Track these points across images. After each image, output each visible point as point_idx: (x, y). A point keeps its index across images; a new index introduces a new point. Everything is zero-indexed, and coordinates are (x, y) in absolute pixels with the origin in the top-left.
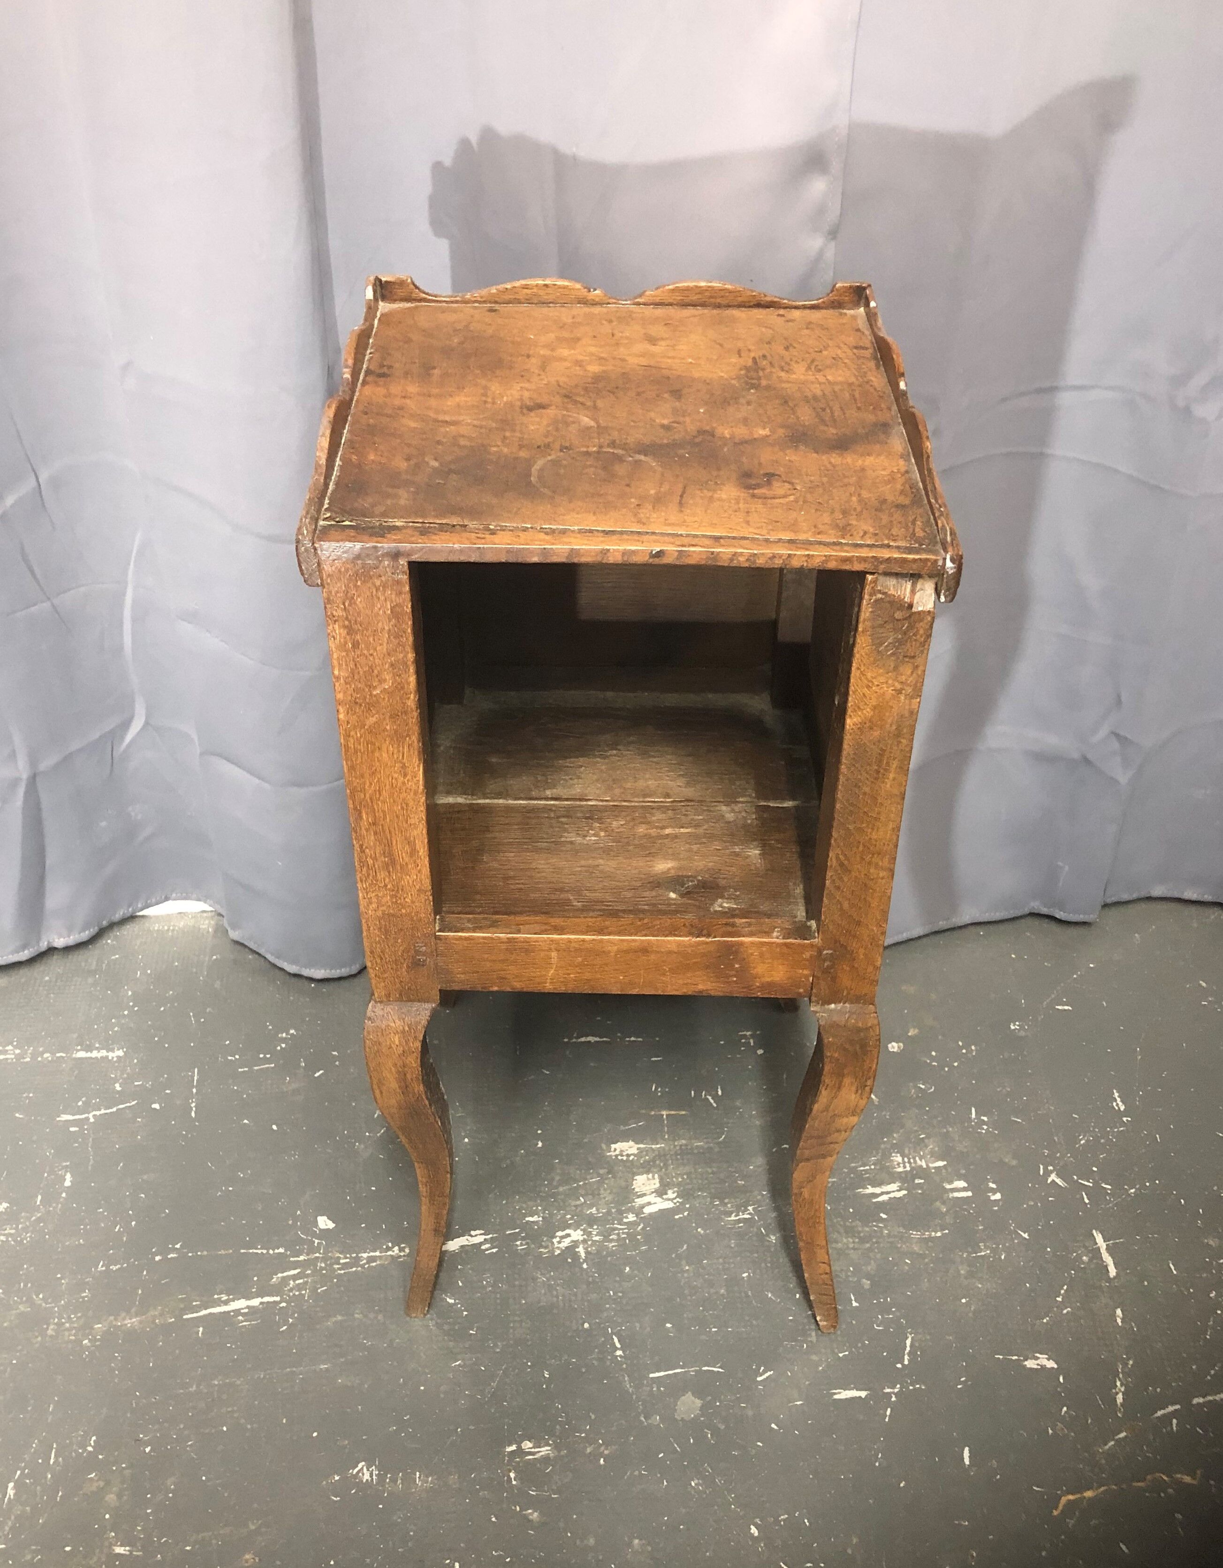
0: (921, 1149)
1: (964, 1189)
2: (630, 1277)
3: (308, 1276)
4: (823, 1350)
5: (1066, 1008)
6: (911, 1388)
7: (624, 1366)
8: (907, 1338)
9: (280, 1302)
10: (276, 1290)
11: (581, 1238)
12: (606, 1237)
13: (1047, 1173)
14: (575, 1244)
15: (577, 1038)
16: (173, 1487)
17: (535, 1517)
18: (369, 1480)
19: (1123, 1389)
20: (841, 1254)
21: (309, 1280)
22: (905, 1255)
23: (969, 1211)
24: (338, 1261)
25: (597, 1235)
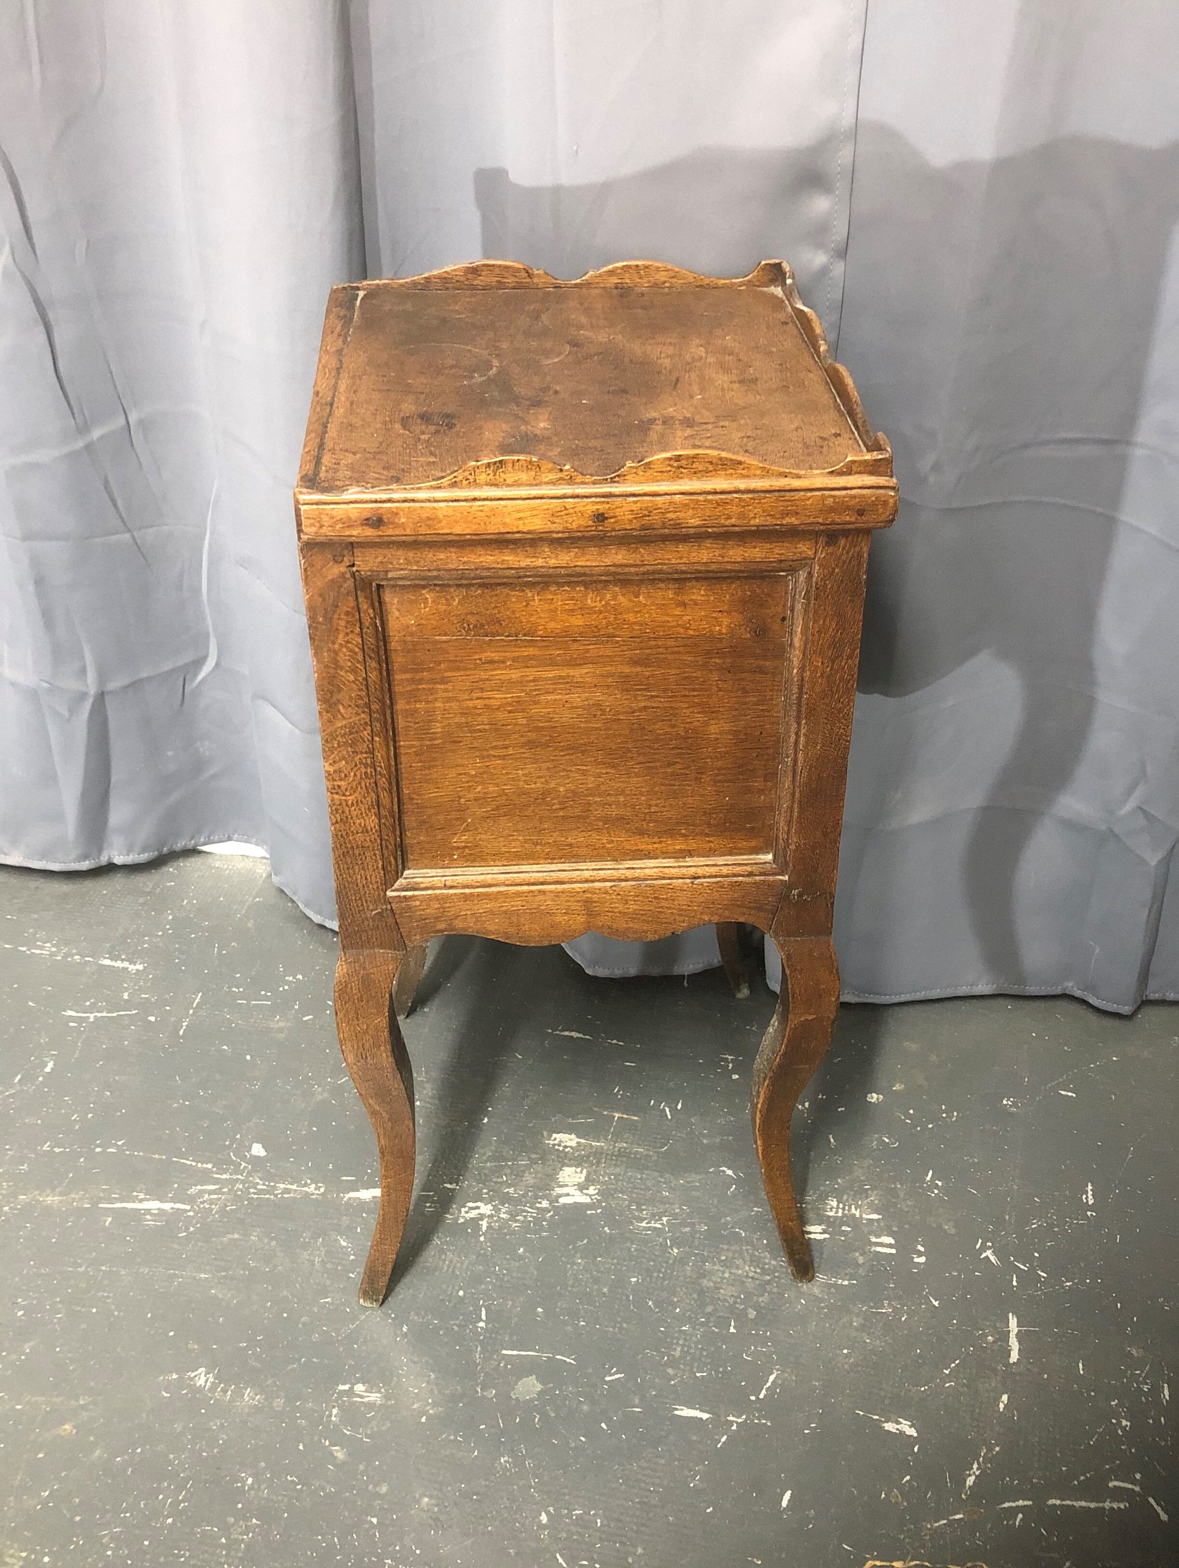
0: (861, 1199)
1: (890, 1246)
2: (521, 1258)
3: (223, 1193)
4: (682, 1367)
5: (1070, 1094)
6: (756, 1421)
7: (482, 1338)
8: (772, 1373)
9: (189, 1211)
10: (192, 1200)
11: (489, 1213)
12: (513, 1216)
13: (984, 1248)
14: (482, 1217)
15: (562, 1031)
16: (28, 1351)
17: (339, 1453)
18: (203, 1384)
19: (977, 1473)
20: (739, 1281)
21: (223, 1197)
22: (803, 1294)
23: (886, 1268)
24: (255, 1186)
25: (505, 1212)
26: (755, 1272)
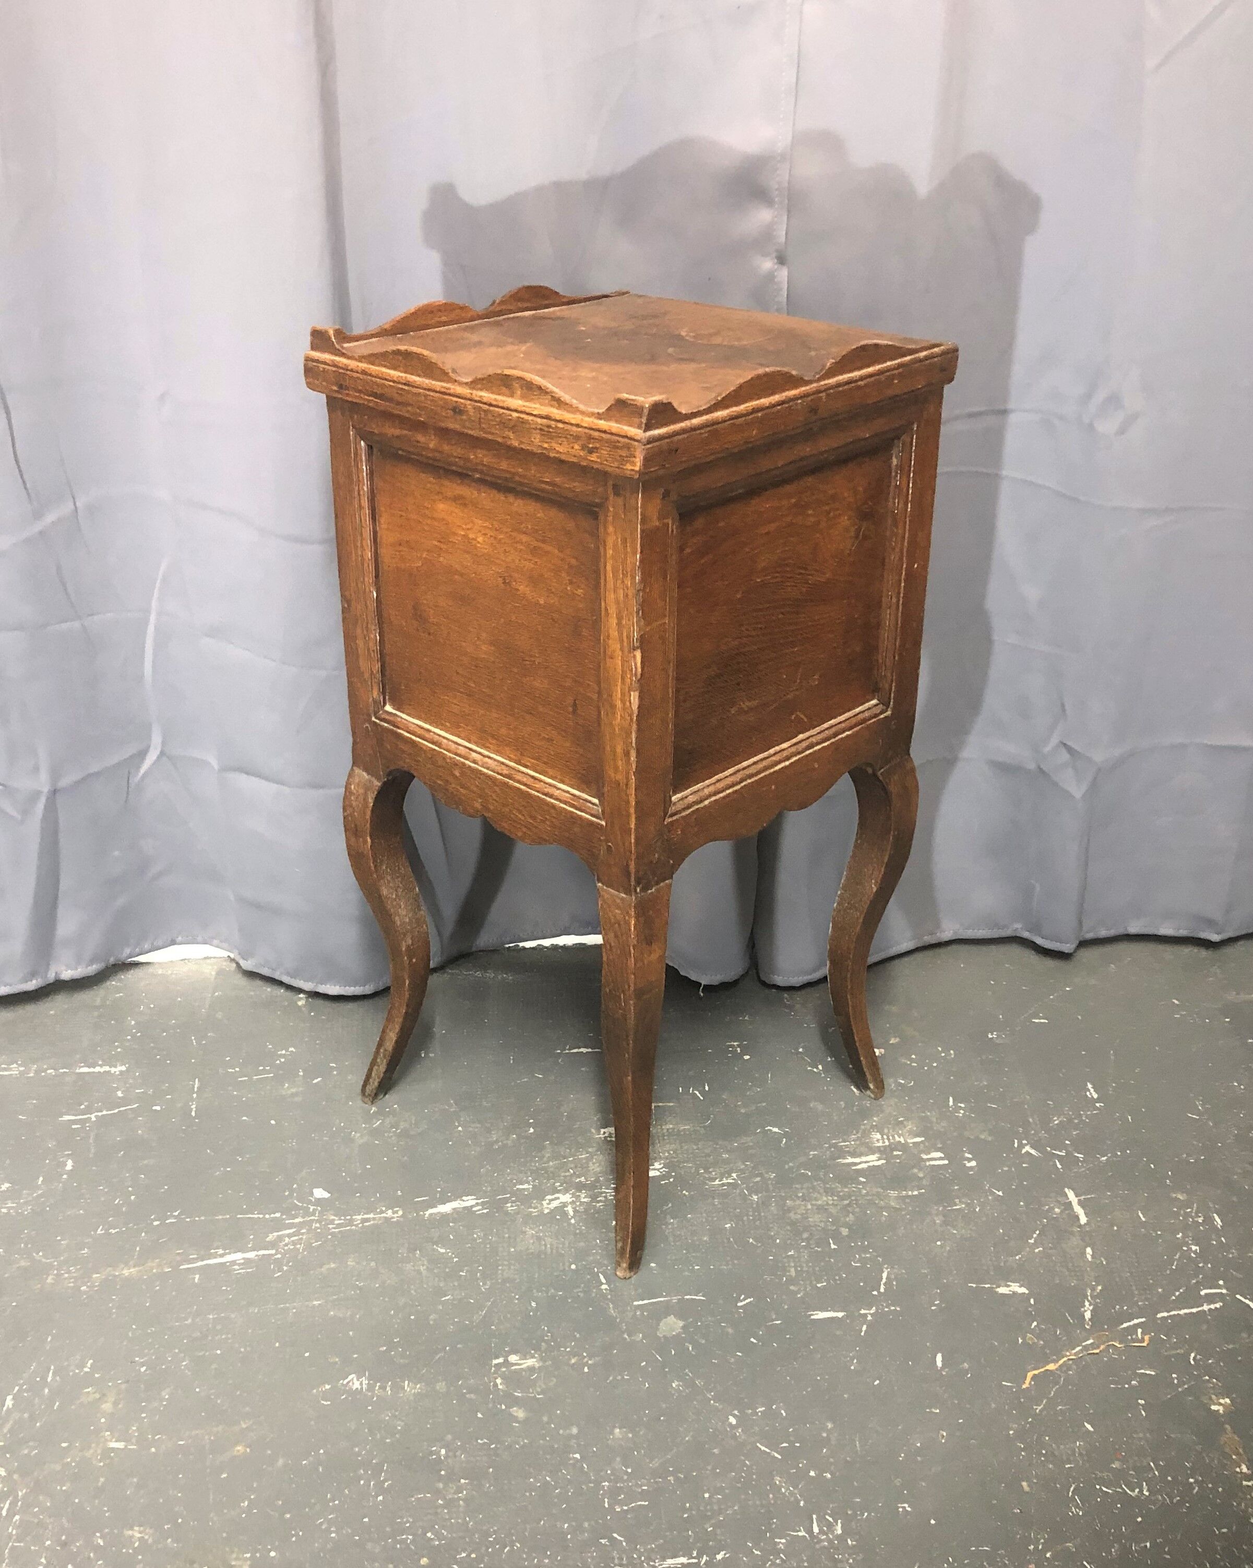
0: (900, 1129)
1: (941, 1159)
3: (303, 1234)
4: (802, 1282)
5: (1042, 1021)
6: (886, 1309)
7: (609, 1297)
8: (883, 1272)
9: (276, 1254)
10: (273, 1245)
11: (569, 1201)
12: (594, 1198)
13: (1021, 1146)
14: (564, 1205)
15: (570, 1049)
16: (167, 1397)
17: (520, 1413)
18: (359, 1387)
19: (1091, 1308)
20: (821, 1209)
21: (304, 1237)
22: (882, 1208)
23: (945, 1176)
24: (332, 1222)
25: (585, 1197)
26: (833, 1200)
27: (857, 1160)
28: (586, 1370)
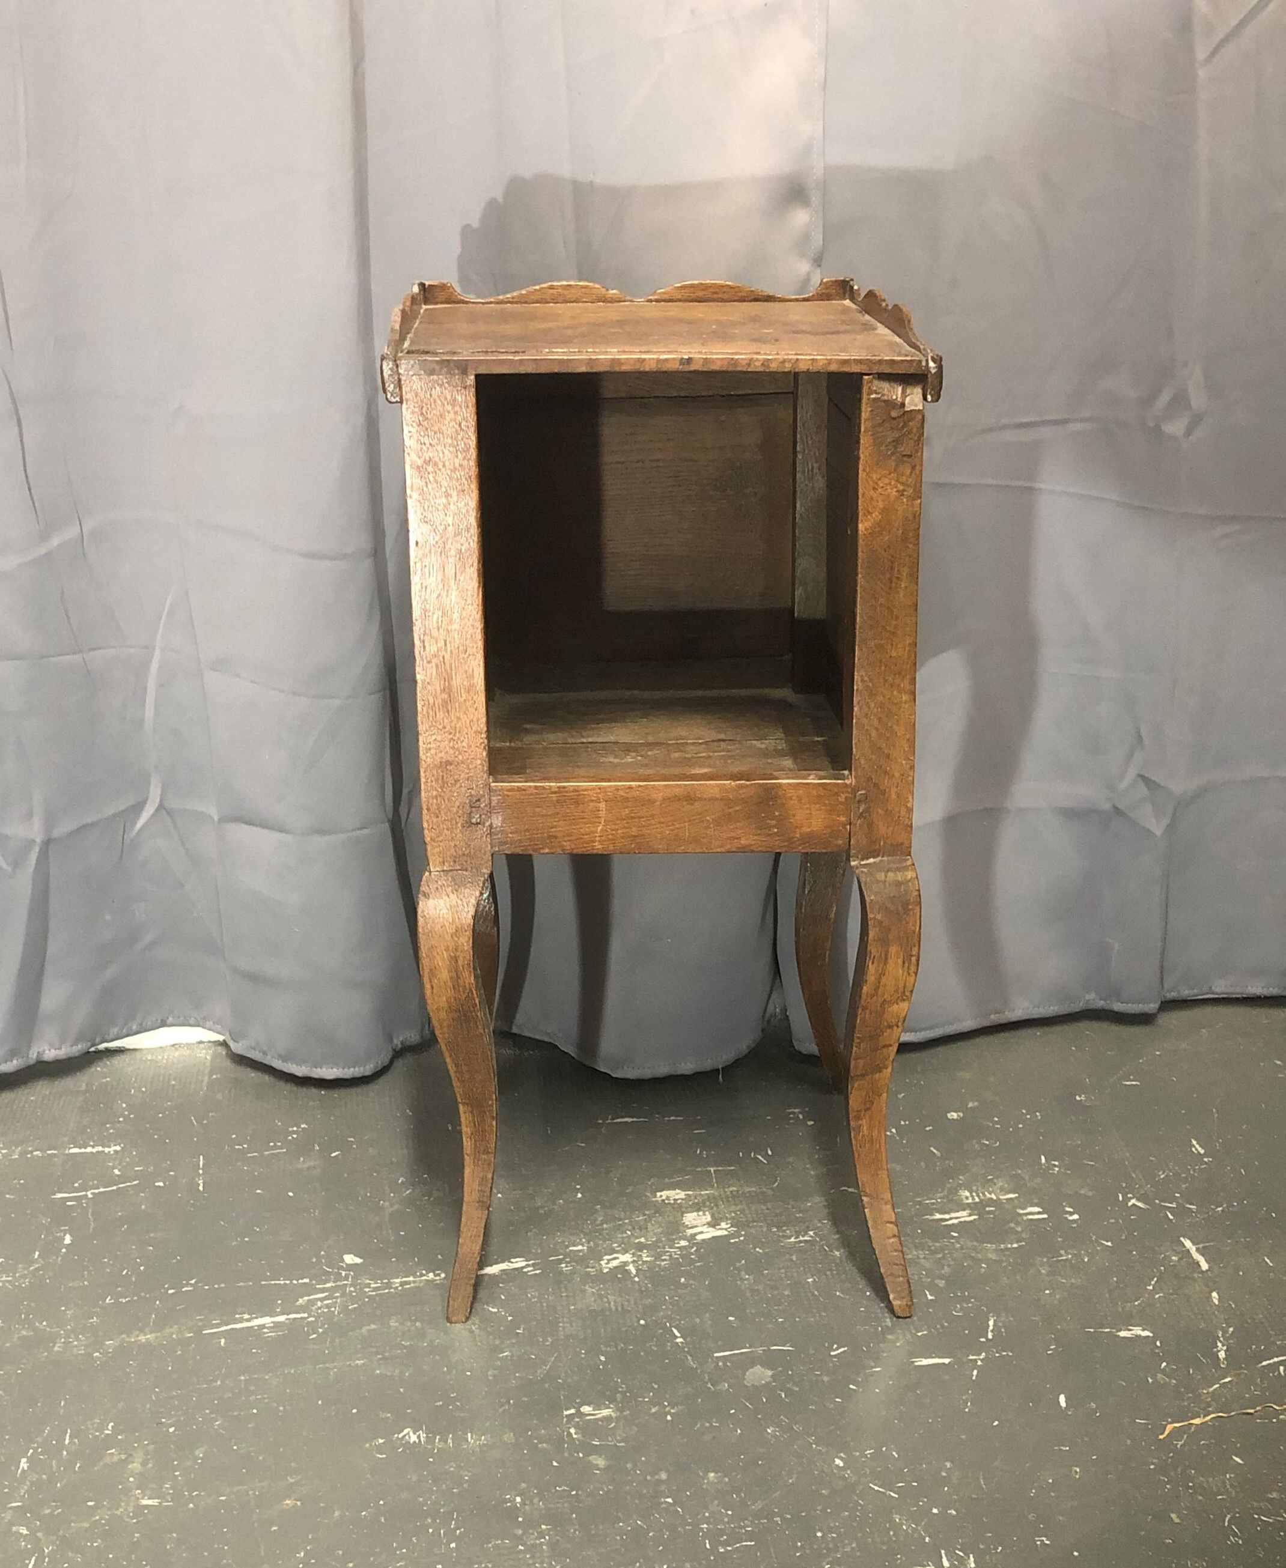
0: (990, 1186)
1: (1039, 1213)
2: (685, 1286)
3: (336, 1298)
4: (900, 1331)
5: (1134, 1083)
6: (997, 1355)
7: (686, 1349)
8: (989, 1320)
9: (308, 1318)
10: (304, 1308)
11: (630, 1260)
12: (658, 1257)
13: (1128, 1199)
14: (625, 1264)
15: (613, 1119)
16: (201, 1455)
17: (601, 1462)
18: (417, 1441)
19: (1225, 1348)
21: (339, 1301)
22: (980, 1261)
23: (1045, 1228)
24: (368, 1286)
25: (647, 1256)
26: (925, 1254)
27: (947, 1216)
28: (669, 1418)
